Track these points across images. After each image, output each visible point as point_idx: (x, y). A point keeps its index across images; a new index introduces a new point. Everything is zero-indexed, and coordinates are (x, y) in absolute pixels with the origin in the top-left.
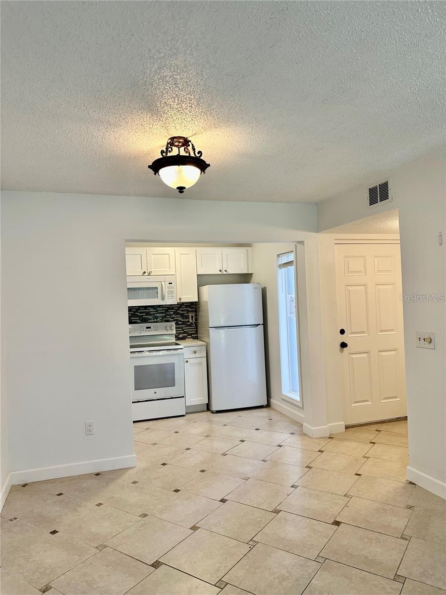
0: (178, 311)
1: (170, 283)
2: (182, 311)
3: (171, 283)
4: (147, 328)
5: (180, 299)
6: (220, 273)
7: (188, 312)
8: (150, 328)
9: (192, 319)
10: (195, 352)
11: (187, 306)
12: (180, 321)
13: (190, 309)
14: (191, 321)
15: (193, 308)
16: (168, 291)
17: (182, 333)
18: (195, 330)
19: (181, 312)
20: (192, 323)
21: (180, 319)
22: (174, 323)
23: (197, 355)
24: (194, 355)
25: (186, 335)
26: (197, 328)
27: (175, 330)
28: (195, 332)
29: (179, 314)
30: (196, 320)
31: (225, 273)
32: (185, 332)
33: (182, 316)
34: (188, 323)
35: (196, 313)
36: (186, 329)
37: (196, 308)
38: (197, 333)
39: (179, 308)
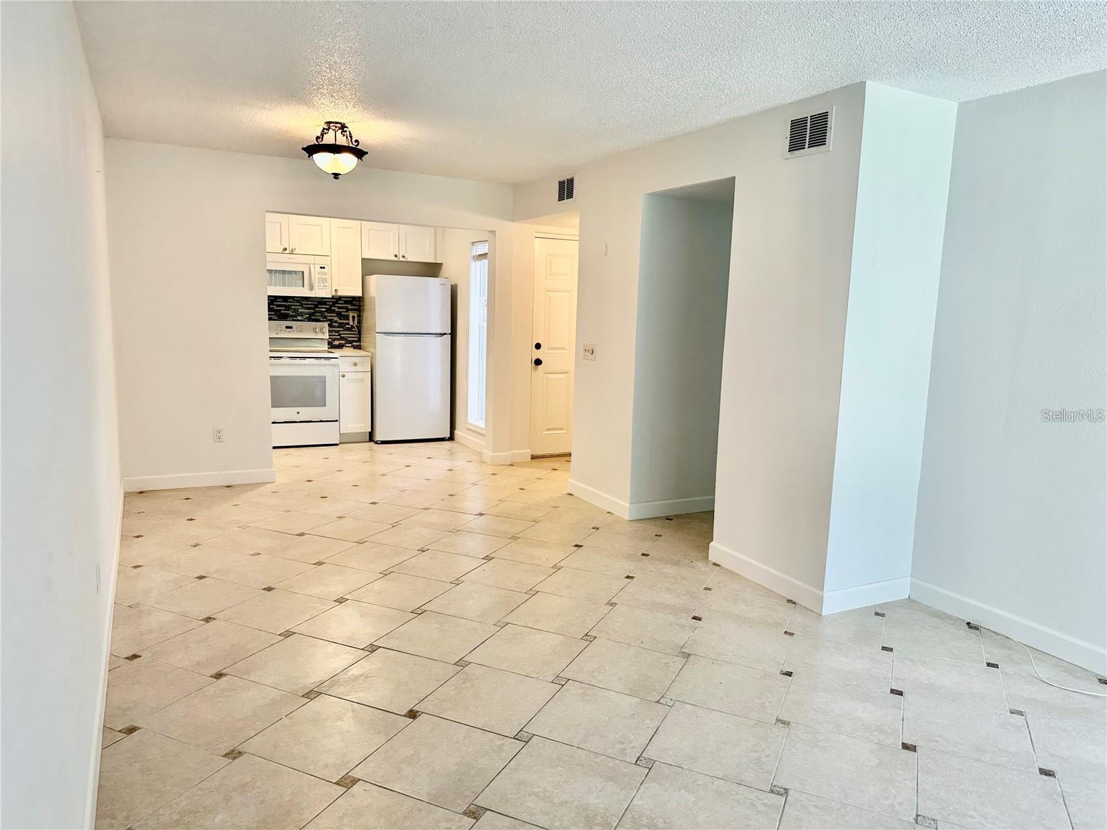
0: (333, 308)
1: (321, 268)
2: (339, 308)
3: (324, 268)
4: (287, 327)
5: (336, 291)
6: (395, 259)
7: (348, 310)
8: (291, 327)
9: (353, 321)
10: (355, 364)
11: (346, 302)
12: (336, 322)
13: (350, 307)
14: (351, 323)
15: (355, 305)
16: (318, 278)
17: (338, 340)
18: (358, 336)
19: (337, 310)
20: (353, 327)
21: (336, 319)
22: (326, 324)
23: (359, 368)
24: (353, 368)
25: (344, 342)
26: (360, 333)
27: (328, 334)
28: (357, 339)
29: (334, 311)
30: (360, 322)
31: (402, 259)
32: (342, 339)
33: (339, 315)
34: (347, 326)
35: (360, 312)
36: (345, 334)
37: (360, 306)
38: (359, 340)
39: (334, 304)
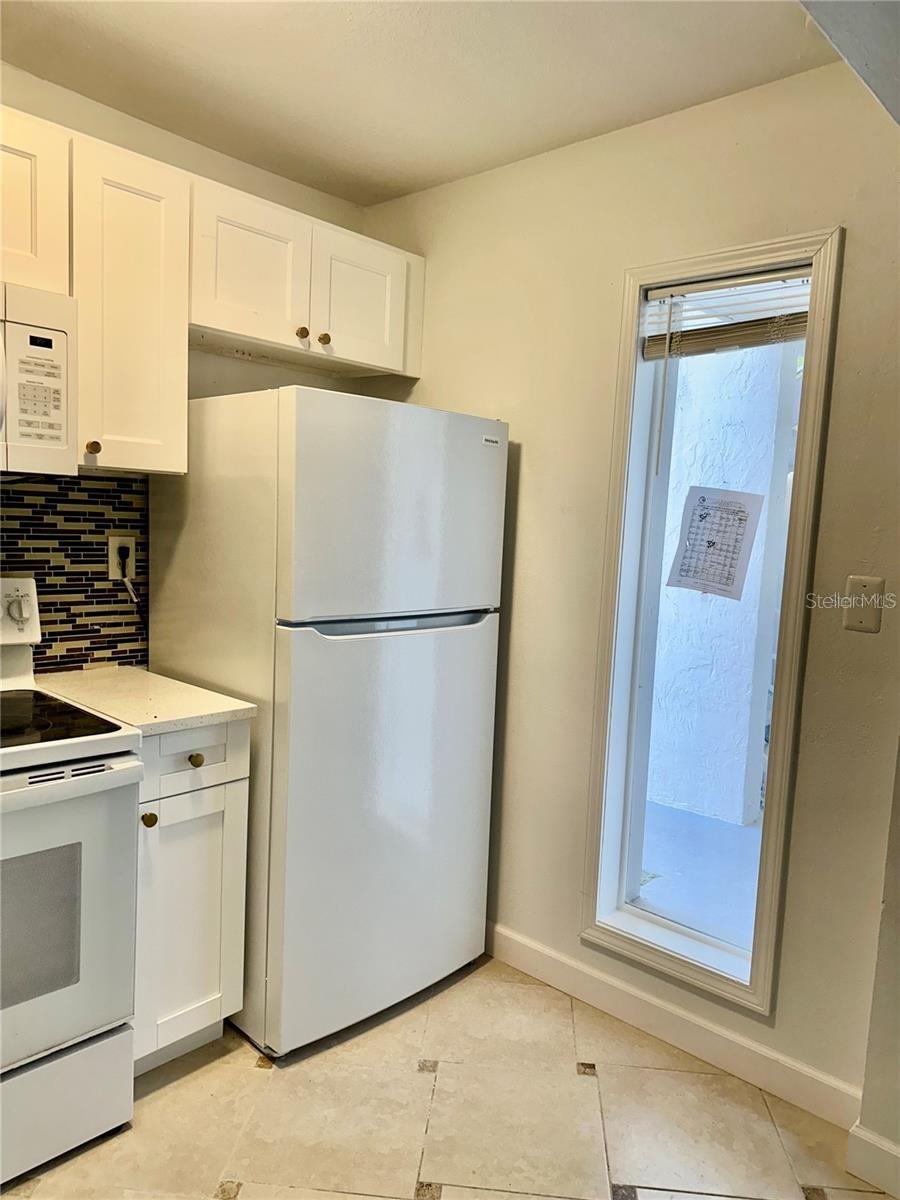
0: (47, 519)
2: (70, 517)
3: (47, 343)
5: (94, 447)
7: (102, 525)
9: (123, 567)
10: (195, 760)
11: (95, 496)
12: (59, 570)
13: (109, 513)
14: (114, 574)
15: (127, 507)
16: (22, 386)
17: (64, 636)
18: (135, 618)
19: (62, 524)
20: (119, 586)
21: (57, 559)
22: (30, 585)
23: (207, 774)
24: (189, 777)
25: (86, 644)
26: (144, 608)
27: (36, 617)
28: (132, 629)
29: (51, 532)
30: (143, 568)
32: (81, 632)
33: (71, 544)
34: (98, 585)
35: (145, 531)
36: (89, 614)
37: (145, 512)
38: (143, 629)
39: (52, 501)
